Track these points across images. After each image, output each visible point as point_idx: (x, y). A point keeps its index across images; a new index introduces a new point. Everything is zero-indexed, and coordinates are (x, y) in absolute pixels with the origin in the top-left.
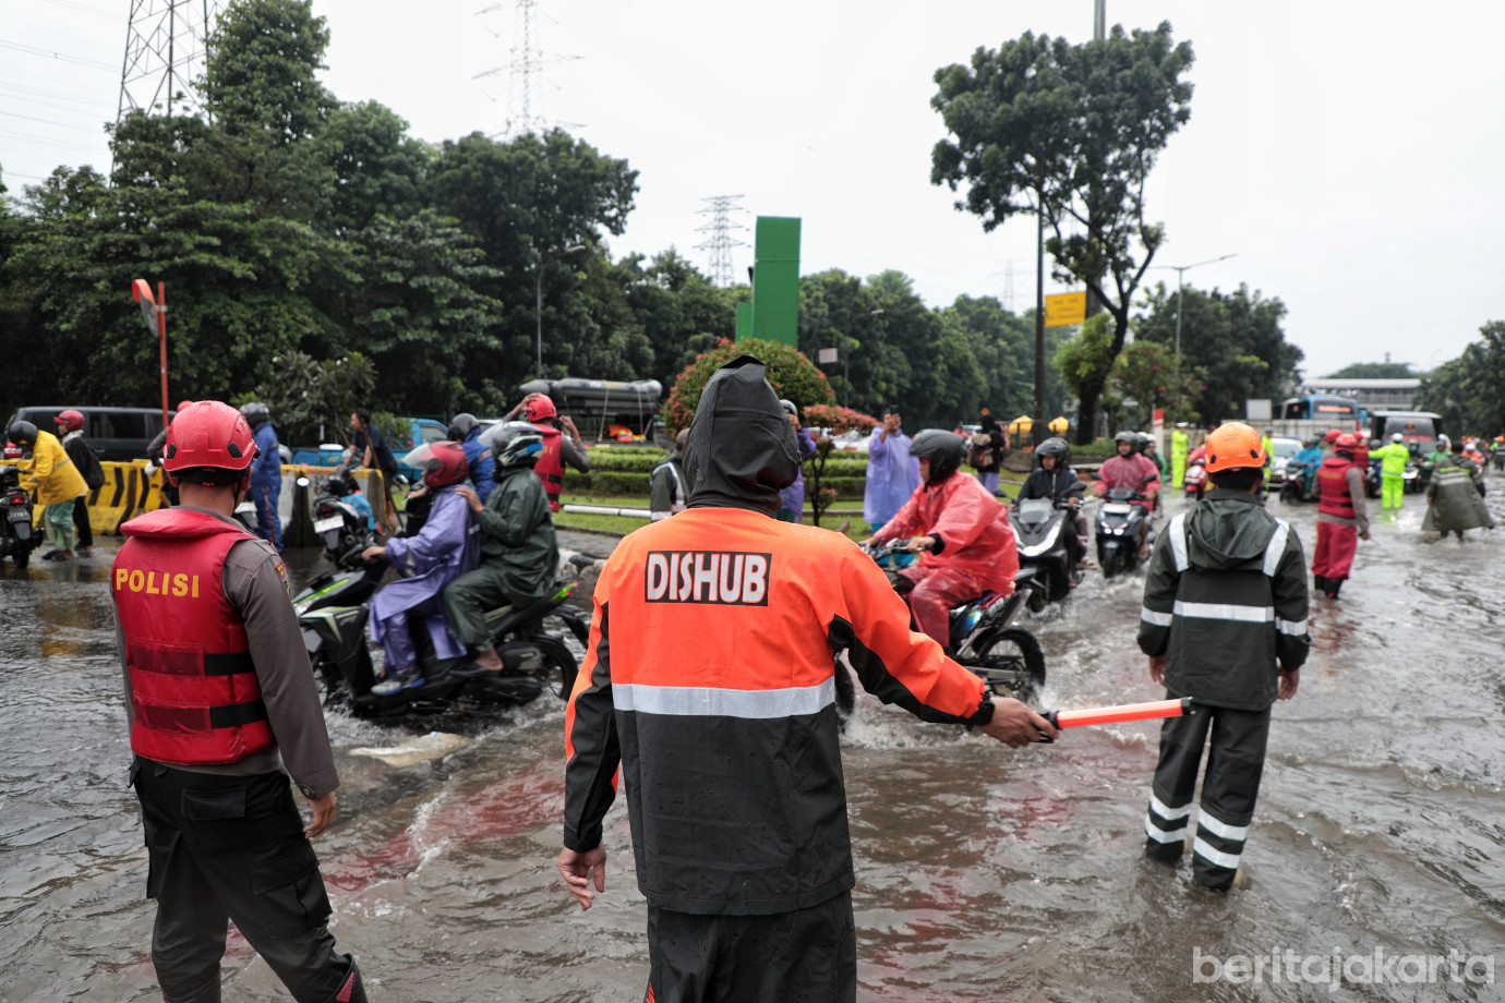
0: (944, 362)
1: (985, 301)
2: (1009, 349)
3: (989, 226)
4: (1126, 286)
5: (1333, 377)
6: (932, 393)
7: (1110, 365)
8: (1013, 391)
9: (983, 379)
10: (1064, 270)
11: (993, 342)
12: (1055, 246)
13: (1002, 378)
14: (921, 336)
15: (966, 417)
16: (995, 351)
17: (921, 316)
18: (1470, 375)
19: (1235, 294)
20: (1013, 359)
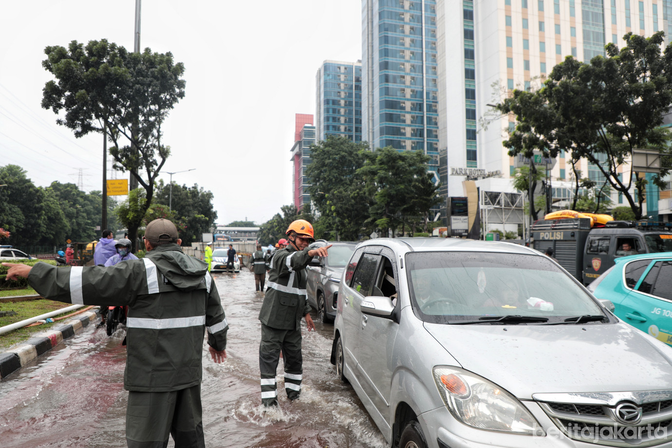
0: (45, 215)
1: (69, 185)
2: (82, 210)
3: (78, 135)
4: (152, 174)
5: (227, 226)
6: (38, 231)
7: (144, 214)
8: (84, 231)
9: (68, 224)
10: (119, 164)
11: (73, 205)
12: (114, 151)
13: (78, 224)
14: (32, 200)
15: (58, 244)
16: (75, 210)
17: (31, 190)
18: (278, 225)
19: (193, 187)
20: (85, 215)
